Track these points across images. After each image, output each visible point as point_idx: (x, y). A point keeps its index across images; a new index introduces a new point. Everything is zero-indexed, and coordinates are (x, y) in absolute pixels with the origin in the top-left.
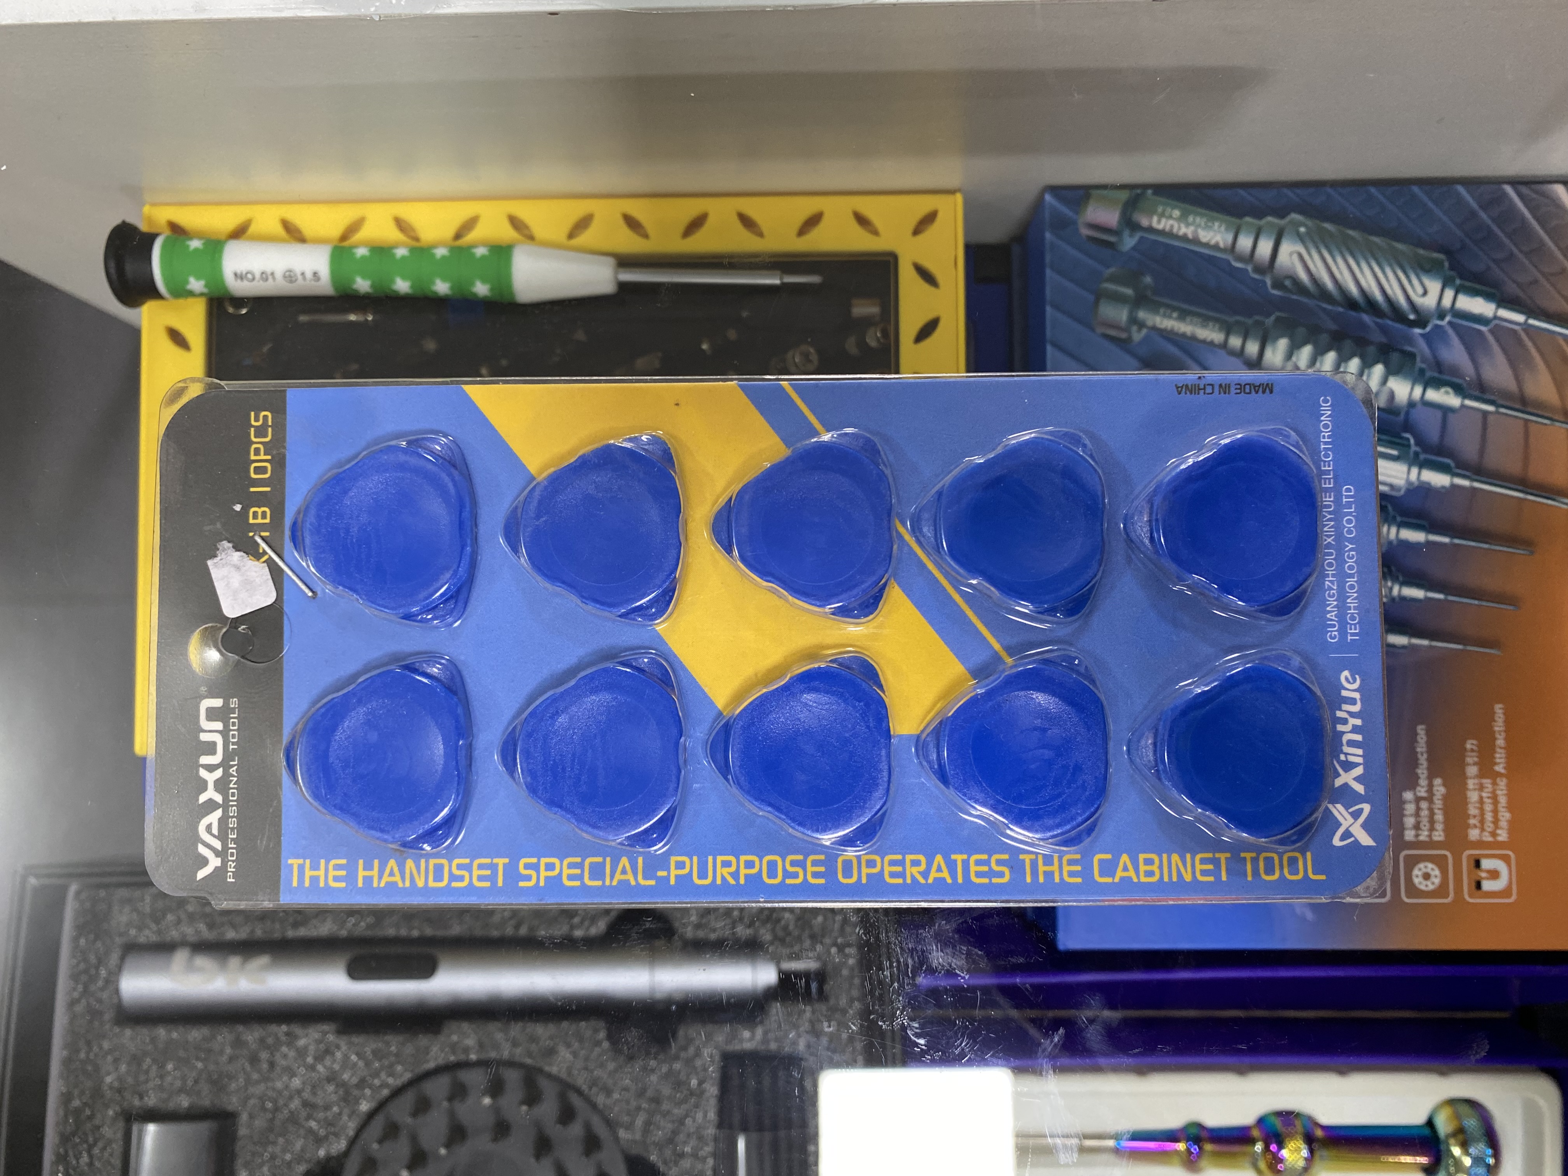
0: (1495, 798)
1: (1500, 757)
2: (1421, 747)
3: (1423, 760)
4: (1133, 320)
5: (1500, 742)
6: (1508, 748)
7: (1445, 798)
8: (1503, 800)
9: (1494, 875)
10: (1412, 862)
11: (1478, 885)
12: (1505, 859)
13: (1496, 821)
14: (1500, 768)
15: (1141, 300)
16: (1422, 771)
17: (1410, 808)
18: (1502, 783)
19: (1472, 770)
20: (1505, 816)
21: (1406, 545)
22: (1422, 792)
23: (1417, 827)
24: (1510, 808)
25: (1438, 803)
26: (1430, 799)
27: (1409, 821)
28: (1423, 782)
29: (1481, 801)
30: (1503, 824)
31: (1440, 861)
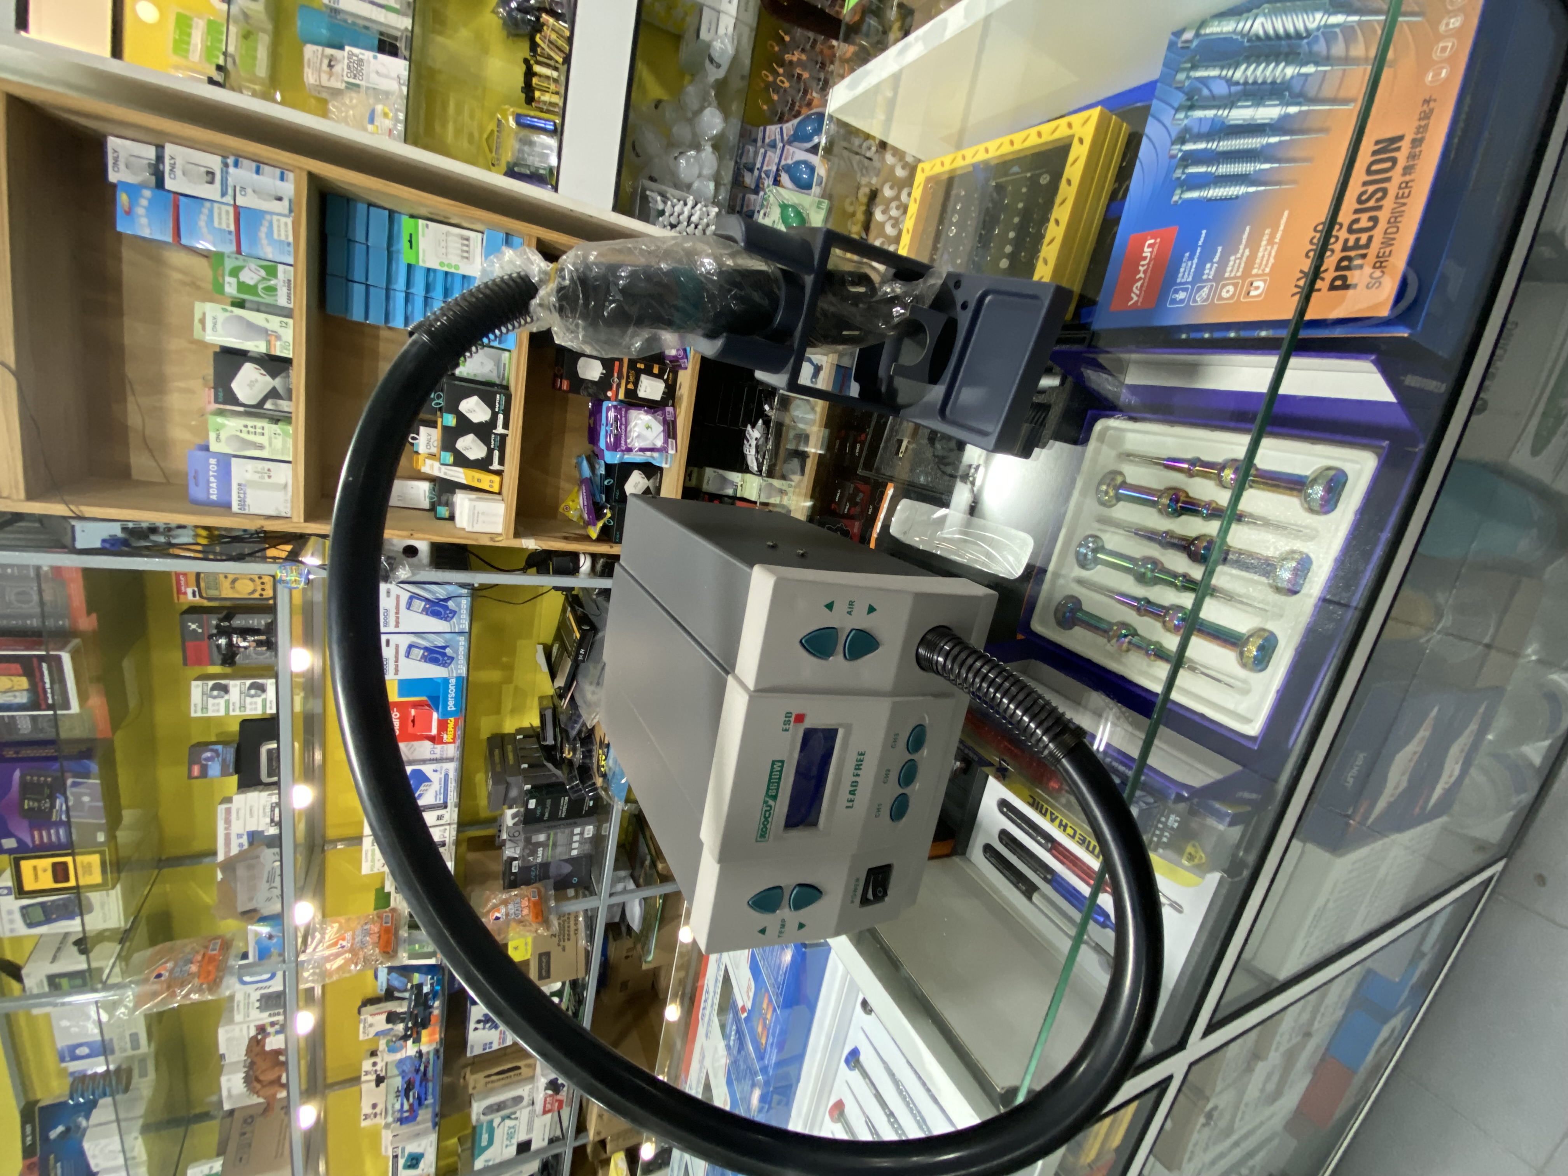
0: (1270, 255)
1: (1279, 235)
2: (1245, 236)
3: (1244, 242)
4: (1188, 77)
5: (1282, 227)
6: (1284, 231)
7: (1248, 257)
8: (1273, 254)
9: (1257, 288)
10: (1224, 286)
11: (1248, 293)
12: (1265, 281)
13: (1266, 265)
14: (1277, 240)
15: (1194, 67)
16: (1242, 247)
17: (1231, 263)
18: (1276, 247)
19: (1264, 243)
20: (1272, 260)
21: (1269, 145)
22: (1239, 255)
23: (1231, 271)
24: (1275, 258)
25: (1244, 259)
26: (1241, 259)
27: (1229, 269)
28: (1241, 251)
29: (1263, 256)
30: (1270, 265)
31: (1235, 285)
